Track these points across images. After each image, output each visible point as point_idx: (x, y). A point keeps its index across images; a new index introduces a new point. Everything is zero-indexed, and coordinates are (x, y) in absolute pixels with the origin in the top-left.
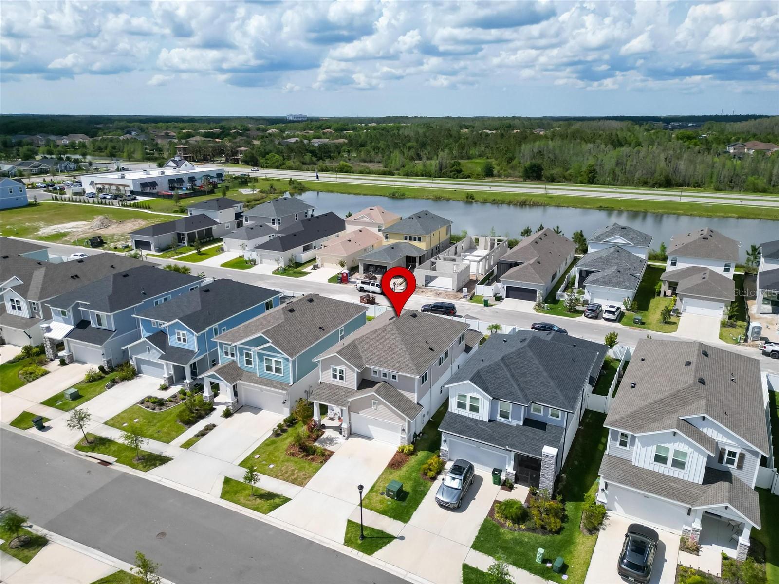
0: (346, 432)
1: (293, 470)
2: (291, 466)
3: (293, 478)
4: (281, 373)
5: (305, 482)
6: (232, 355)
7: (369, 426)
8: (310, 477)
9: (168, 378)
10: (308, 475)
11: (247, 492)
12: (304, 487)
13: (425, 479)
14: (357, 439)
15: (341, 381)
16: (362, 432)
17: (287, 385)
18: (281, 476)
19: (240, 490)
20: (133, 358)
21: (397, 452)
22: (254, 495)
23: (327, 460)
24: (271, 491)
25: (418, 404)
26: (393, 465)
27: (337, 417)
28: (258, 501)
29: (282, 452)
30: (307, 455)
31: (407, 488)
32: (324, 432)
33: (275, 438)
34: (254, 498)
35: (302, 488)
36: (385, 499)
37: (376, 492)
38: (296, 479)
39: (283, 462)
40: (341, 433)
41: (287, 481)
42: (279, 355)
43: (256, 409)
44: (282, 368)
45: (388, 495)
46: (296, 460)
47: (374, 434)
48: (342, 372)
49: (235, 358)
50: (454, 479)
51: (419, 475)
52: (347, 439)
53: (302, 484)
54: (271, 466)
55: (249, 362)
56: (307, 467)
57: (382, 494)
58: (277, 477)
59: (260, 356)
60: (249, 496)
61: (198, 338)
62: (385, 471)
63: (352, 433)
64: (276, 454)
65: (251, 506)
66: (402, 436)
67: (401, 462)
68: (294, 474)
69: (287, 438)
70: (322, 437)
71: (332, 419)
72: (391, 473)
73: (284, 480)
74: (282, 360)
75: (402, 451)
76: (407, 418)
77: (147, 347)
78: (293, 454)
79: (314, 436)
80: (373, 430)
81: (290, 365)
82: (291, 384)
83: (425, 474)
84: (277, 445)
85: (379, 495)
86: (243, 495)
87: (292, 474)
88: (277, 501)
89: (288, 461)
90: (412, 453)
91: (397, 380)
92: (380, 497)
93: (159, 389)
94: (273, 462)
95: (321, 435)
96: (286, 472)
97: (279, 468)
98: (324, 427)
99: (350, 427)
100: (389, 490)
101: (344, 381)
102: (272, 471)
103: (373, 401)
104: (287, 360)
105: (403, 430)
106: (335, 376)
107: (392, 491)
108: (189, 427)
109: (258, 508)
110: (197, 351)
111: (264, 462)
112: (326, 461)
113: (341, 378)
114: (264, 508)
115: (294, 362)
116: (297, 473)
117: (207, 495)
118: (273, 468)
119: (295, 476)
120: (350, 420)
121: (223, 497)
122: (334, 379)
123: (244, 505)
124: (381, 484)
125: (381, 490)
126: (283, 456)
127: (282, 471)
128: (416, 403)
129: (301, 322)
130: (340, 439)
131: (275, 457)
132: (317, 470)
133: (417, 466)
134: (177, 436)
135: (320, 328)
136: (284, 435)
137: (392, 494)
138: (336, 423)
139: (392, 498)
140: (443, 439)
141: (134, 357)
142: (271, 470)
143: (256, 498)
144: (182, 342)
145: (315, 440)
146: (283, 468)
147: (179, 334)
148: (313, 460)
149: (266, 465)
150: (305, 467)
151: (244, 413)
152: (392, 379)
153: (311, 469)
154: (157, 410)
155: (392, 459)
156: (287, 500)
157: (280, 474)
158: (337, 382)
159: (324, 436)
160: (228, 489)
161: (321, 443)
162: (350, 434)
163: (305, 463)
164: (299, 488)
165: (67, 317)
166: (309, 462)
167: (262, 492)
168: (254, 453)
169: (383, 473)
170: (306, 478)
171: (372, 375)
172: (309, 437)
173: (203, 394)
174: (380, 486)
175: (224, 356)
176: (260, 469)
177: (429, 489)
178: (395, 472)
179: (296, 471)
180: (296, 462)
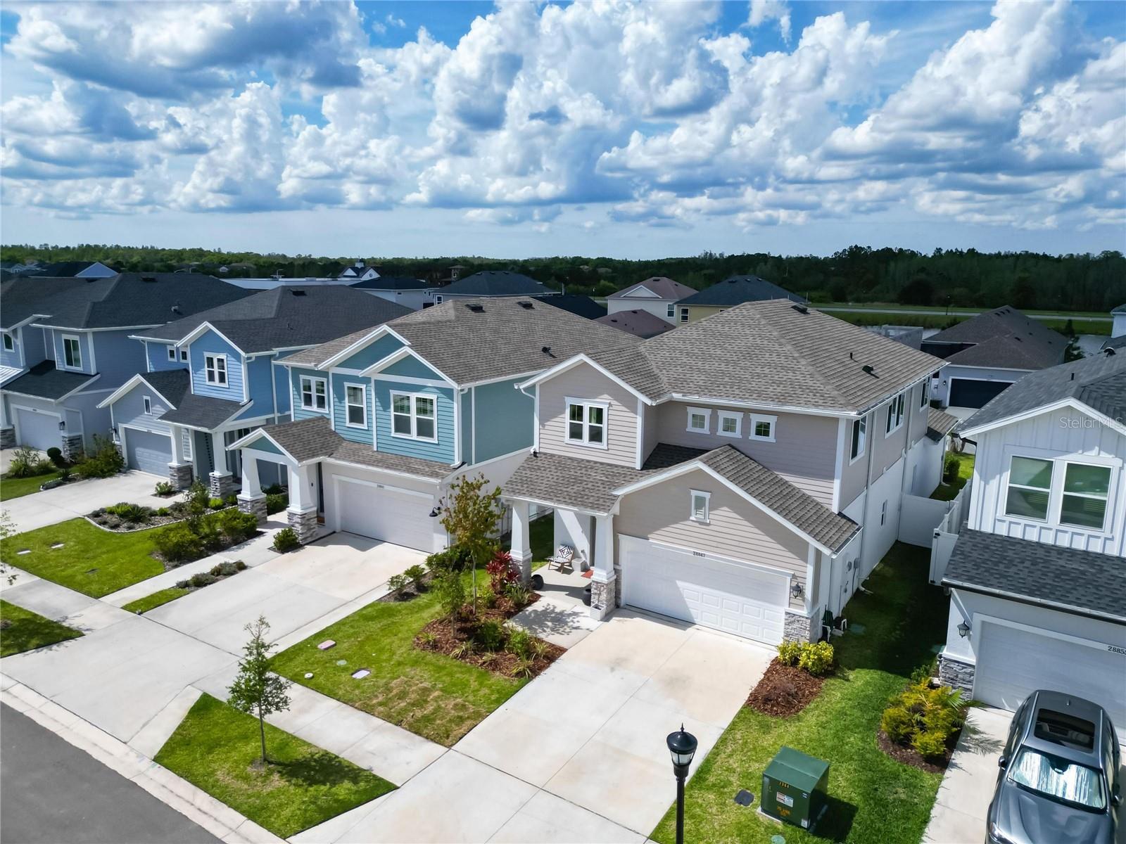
0: (604, 596)
1: (425, 690)
2: (422, 677)
3: (419, 714)
4: (431, 435)
5: (458, 731)
6: (321, 402)
7: (679, 583)
8: (479, 717)
9: (179, 470)
10: (471, 708)
11: (252, 747)
12: (450, 747)
13: (906, 761)
14: (639, 622)
15: (595, 444)
16: (658, 600)
17: (446, 467)
18: (380, 704)
19: (229, 740)
20: (121, 432)
21: (776, 662)
22: (266, 760)
23: (541, 668)
24: (334, 750)
25: (840, 514)
26: (767, 700)
27: (577, 564)
28: (277, 782)
29: (405, 639)
30: (479, 651)
31: (842, 787)
32: (540, 596)
33: (393, 603)
34: (263, 770)
35: (442, 749)
36: (755, 819)
37: (720, 787)
38: (427, 719)
39: (399, 664)
40: (588, 602)
41: (398, 723)
42: (429, 383)
43: (364, 539)
44: (434, 418)
45: (771, 807)
46: (442, 661)
47: (695, 612)
48: (598, 415)
49: (325, 411)
50: (1060, 764)
51: (874, 744)
52: (607, 618)
53: (446, 737)
54: (361, 674)
55: (356, 415)
56: (474, 684)
57: (743, 798)
58: (368, 709)
59: (382, 389)
60: (252, 762)
61: (251, 367)
62: (741, 718)
63: (623, 602)
64: (386, 641)
65: (241, 799)
66: (793, 610)
67: (795, 696)
68: (426, 701)
69: (428, 606)
70: (530, 609)
71: (564, 569)
72: (766, 728)
73: (388, 718)
74: (433, 397)
75: (795, 661)
76: (814, 543)
77: (145, 397)
78: (435, 646)
79: (508, 604)
80: (693, 596)
81: (456, 407)
82: (457, 463)
83: (901, 741)
84: (396, 619)
85: (730, 801)
86: (235, 755)
87: (420, 703)
88: (344, 789)
89: (415, 663)
90: (828, 670)
91: (771, 438)
92: (735, 813)
93: (155, 495)
94: (366, 663)
95: (530, 603)
96: (402, 696)
97: (382, 682)
98: (538, 583)
99: (617, 582)
100: (773, 786)
101: (603, 445)
102: (358, 687)
103: (694, 493)
104: (448, 393)
105: (798, 590)
106: (576, 433)
107: (790, 791)
108: (176, 566)
109: (264, 808)
110: (246, 400)
111: (342, 663)
112: (535, 672)
113: (596, 435)
114: (287, 812)
115: (466, 398)
116: (436, 699)
117: (118, 749)
118: (365, 679)
119: (430, 708)
120: (616, 562)
121: (163, 758)
122: (575, 441)
123: (224, 796)
124: (734, 763)
125: (736, 785)
126: (403, 649)
127: (390, 690)
128: (835, 509)
129: (496, 331)
130: (588, 617)
131: (381, 651)
132: (504, 696)
133: (857, 713)
134: (132, 584)
135: (545, 350)
136: (424, 598)
137: (789, 802)
138: (577, 579)
139: (787, 821)
140: (955, 618)
141: (122, 426)
142: (357, 685)
143: (271, 772)
144: (217, 382)
145: (509, 615)
146: (394, 683)
147: (210, 361)
148: (494, 665)
149: (345, 669)
150: (465, 685)
151: (331, 547)
152: (753, 436)
153: (486, 691)
154: (122, 530)
155: (761, 684)
156: (379, 787)
157: (381, 698)
158: (584, 449)
159: (538, 606)
160: (194, 732)
161: (527, 622)
162: (617, 606)
163: (469, 671)
164: (436, 749)
165: (13, 351)
166: (482, 670)
167: (300, 753)
168: (320, 636)
169: (734, 724)
170: (461, 720)
171: (690, 428)
172: (492, 604)
173: (239, 496)
174: (730, 770)
175: (303, 407)
176: (321, 680)
177: (933, 800)
178: (777, 725)
179: (436, 694)
180: (440, 669)
